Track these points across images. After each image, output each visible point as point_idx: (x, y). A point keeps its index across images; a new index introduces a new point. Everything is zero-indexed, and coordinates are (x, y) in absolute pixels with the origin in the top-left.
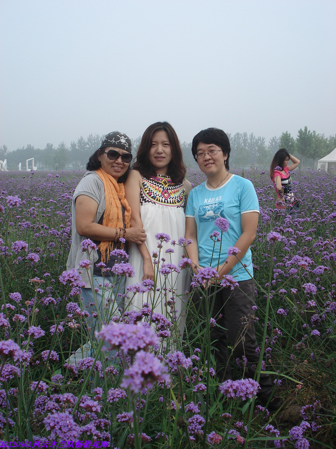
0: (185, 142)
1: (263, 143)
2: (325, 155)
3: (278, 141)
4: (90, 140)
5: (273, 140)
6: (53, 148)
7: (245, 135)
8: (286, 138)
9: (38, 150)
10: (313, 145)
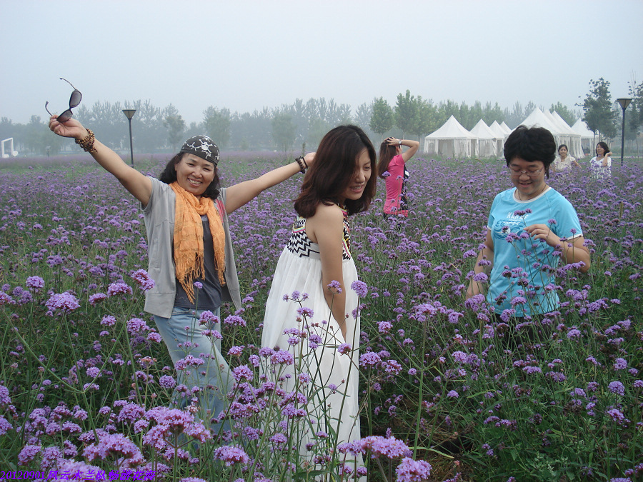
0: (236, 113)
1: (348, 113)
2: (435, 129)
3: (369, 110)
4: (96, 110)
5: (362, 108)
6: (41, 122)
7: (323, 101)
8: (380, 107)
9: (19, 127)
10: (418, 116)
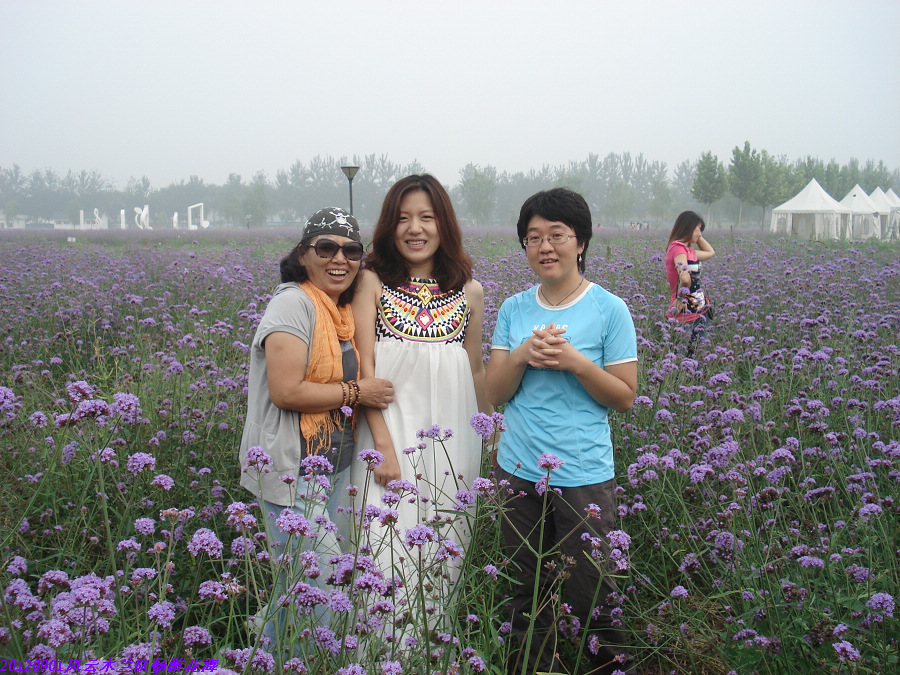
0: (505, 172)
1: (662, 173)
2: (787, 198)
3: (694, 169)
4: (315, 167)
5: (684, 167)
6: (242, 182)
7: (627, 157)
8: (708, 165)
9: (212, 189)
10: (763, 179)
